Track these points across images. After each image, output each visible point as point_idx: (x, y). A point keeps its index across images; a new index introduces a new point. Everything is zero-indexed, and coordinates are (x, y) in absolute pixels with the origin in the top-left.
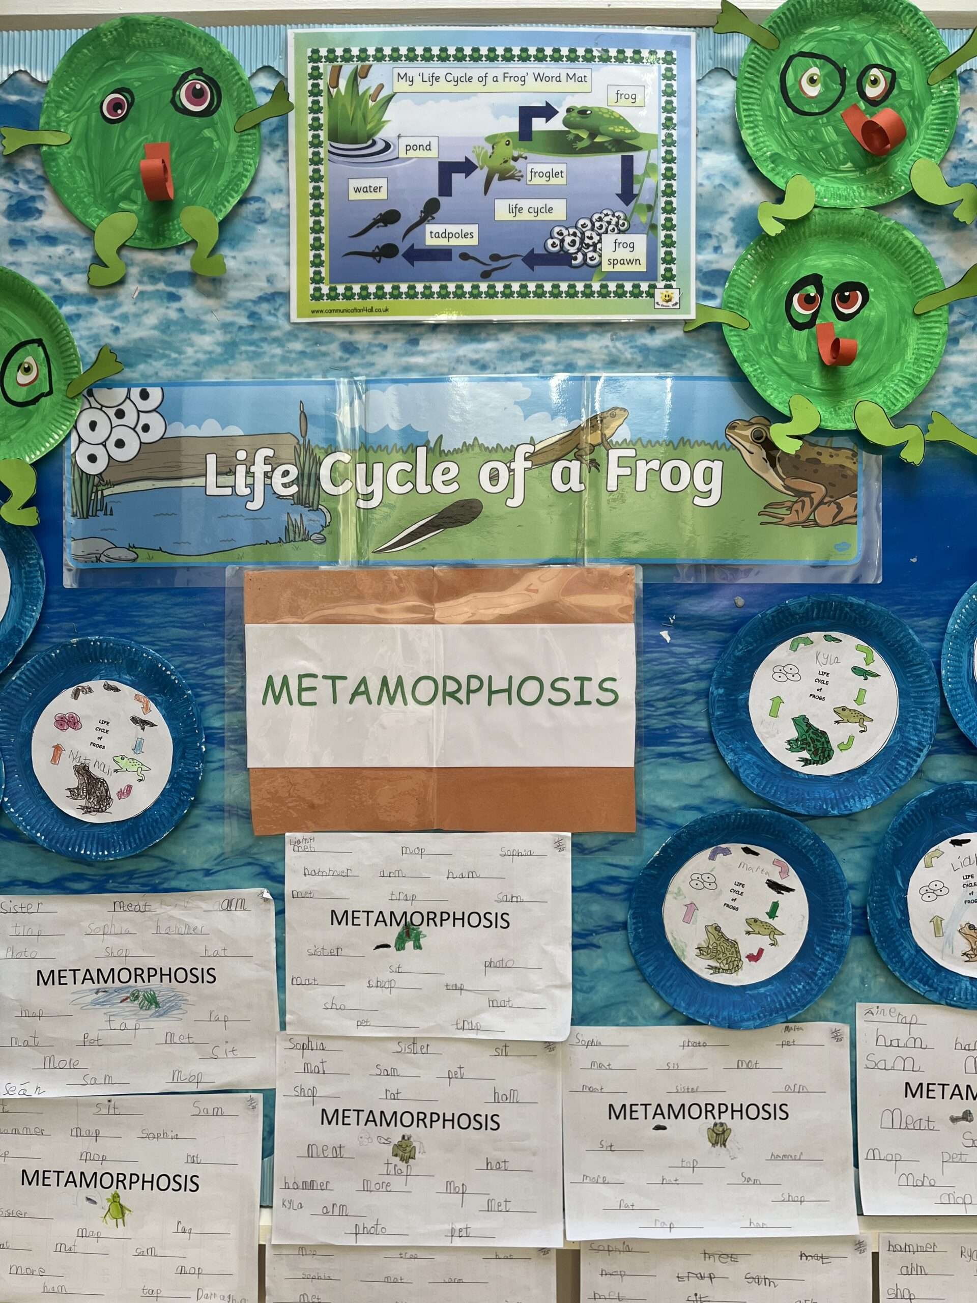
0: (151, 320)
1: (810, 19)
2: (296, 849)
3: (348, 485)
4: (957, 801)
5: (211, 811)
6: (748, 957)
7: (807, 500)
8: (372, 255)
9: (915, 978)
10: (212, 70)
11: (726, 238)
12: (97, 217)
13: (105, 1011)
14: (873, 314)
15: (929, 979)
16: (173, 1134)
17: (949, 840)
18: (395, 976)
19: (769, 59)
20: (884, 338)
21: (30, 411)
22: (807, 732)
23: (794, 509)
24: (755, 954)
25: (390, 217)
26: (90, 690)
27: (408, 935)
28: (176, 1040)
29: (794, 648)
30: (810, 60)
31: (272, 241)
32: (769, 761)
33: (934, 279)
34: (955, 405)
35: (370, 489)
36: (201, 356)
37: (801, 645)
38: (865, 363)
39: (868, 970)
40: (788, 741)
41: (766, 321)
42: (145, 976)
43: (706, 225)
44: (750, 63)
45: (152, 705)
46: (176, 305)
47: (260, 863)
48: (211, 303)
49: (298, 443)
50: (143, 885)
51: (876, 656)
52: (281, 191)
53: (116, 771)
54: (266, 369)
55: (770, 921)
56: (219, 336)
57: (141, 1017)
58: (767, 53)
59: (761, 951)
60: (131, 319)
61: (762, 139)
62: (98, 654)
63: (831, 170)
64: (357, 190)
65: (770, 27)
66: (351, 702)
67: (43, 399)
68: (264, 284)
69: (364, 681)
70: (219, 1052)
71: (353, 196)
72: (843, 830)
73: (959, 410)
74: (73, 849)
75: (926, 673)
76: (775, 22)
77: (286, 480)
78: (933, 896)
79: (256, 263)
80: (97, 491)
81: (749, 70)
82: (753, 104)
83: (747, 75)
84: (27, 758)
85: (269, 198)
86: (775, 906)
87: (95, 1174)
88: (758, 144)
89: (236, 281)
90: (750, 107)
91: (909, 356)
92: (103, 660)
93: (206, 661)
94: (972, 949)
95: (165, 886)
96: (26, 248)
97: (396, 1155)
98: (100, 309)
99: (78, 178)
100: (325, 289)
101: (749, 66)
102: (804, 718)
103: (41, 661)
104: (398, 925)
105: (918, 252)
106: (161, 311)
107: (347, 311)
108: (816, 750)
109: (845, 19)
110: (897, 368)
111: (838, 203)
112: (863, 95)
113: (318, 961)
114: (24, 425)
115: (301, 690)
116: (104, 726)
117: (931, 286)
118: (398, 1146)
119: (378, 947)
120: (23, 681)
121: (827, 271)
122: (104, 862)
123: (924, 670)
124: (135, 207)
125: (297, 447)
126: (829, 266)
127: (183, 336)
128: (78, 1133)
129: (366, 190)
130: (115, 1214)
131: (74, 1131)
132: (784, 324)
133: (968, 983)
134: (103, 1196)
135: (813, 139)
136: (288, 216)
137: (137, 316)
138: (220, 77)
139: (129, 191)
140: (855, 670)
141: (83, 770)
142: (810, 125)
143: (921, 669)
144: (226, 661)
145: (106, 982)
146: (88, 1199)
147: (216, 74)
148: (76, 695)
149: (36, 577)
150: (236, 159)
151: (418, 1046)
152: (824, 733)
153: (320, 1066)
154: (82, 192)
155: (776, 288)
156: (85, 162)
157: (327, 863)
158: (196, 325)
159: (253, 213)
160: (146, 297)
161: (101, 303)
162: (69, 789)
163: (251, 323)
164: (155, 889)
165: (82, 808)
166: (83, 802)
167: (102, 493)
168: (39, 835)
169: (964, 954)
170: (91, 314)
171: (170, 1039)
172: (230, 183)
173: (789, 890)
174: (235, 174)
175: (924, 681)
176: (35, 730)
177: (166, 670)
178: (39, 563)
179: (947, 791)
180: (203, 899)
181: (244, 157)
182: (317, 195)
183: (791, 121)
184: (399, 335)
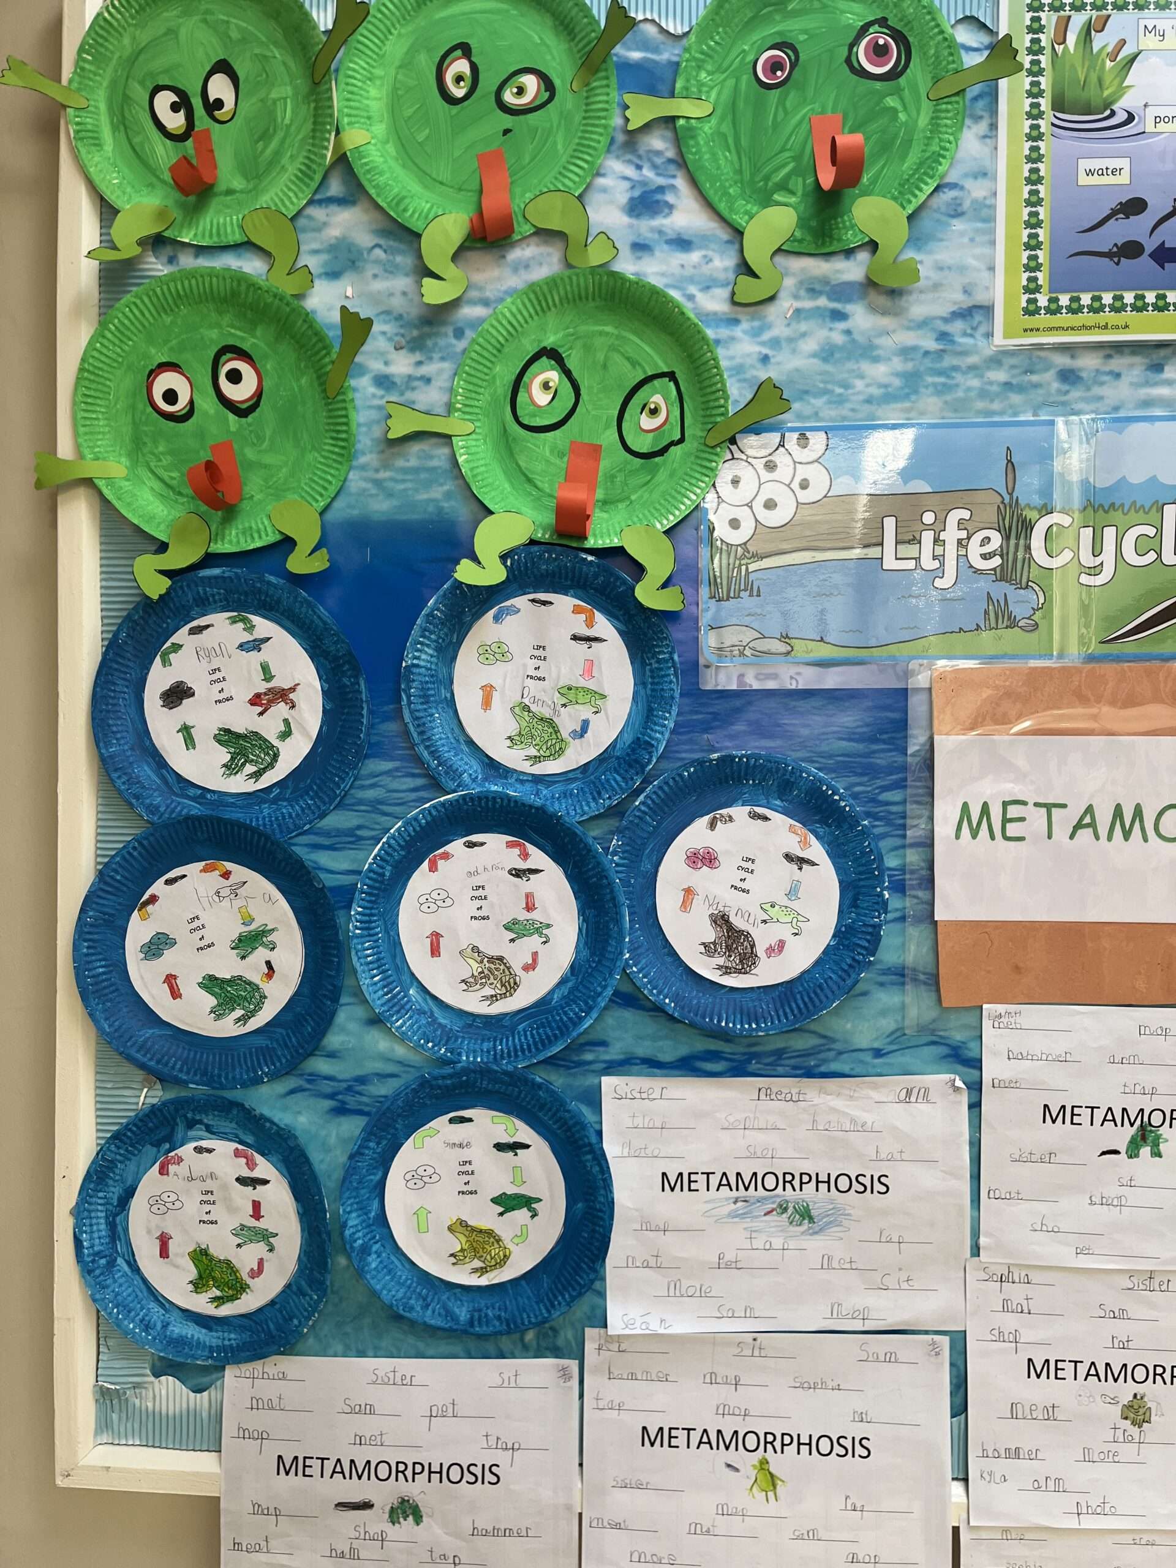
0: (810, 345)
2: (996, 1025)
3: (1067, 555)
5: (884, 974)
8: (1109, 255)
10: (901, 20)
12: (746, 213)
13: (745, 1225)
16: (835, 1384)
18: (1125, 1190)
21: (657, 464)
25: (1134, 207)
26: (731, 819)
27: (1144, 1138)
28: (835, 1264)
31: (972, 240)
35: (1098, 560)
36: (875, 391)
42: (796, 1183)
45: (812, 839)
46: (842, 325)
47: (947, 1042)
48: (885, 322)
49: (1003, 502)
50: (795, 1068)
52: (985, 174)
53: (765, 922)
54: (959, 406)
56: (897, 364)
57: (791, 1234)
60: (784, 344)
62: (742, 774)
64: (1090, 173)
66: (1072, 837)
67: (672, 448)
68: (959, 297)
69: (1089, 810)
70: (890, 1282)
71: (1084, 180)
74: (711, 1020)
77: (988, 549)
79: (949, 268)
80: (740, 565)
84: (649, 903)
85: (968, 184)
87: (736, 1432)
89: (921, 292)
92: (748, 781)
93: (879, 783)
95: (823, 1069)
96: (653, 255)
97: (1126, 1418)
98: (745, 332)
99: (722, 162)
100: (1043, 300)
103: (671, 782)
104: (1132, 1125)
106: (822, 334)
107: (1072, 329)
113: (1025, 1170)
114: (649, 481)
115: (1005, 820)
116: (749, 865)
118: (1129, 1407)
119: (1104, 1153)
120: (648, 806)
122: (750, 1036)
124: (793, 200)
125: (1002, 507)
127: (851, 365)
128: (712, 1379)
129: (1101, 172)
130: (764, 1485)
131: (708, 1376)
134: (747, 1462)
136: (993, 207)
137: (790, 340)
138: (911, 29)
139: (788, 177)
141: (721, 920)
144: (909, 783)
145: (747, 1189)
146: (729, 1466)
147: (906, 25)
148: (712, 825)
149: (669, 675)
150: (928, 134)
151: (1156, 1282)
153: (1025, 1303)
154: (727, 180)
156: (731, 141)
157: (1037, 1044)
158: (867, 351)
159: (948, 204)
160: (803, 316)
161: (745, 325)
162: (703, 944)
163: (941, 347)
164: (810, 1074)
165: (720, 967)
166: (721, 961)
167: (747, 569)
168: (667, 1001)
170: (733, 339)
171: (827, 1262)
172: (921, 164)
174: (928, 154)
176: (661, 869)
177: (834, 794)
178: (672, 659)
180: (875, 1087)
181: (940, 132)
182: (1034, 179)
184: (1137, 359)
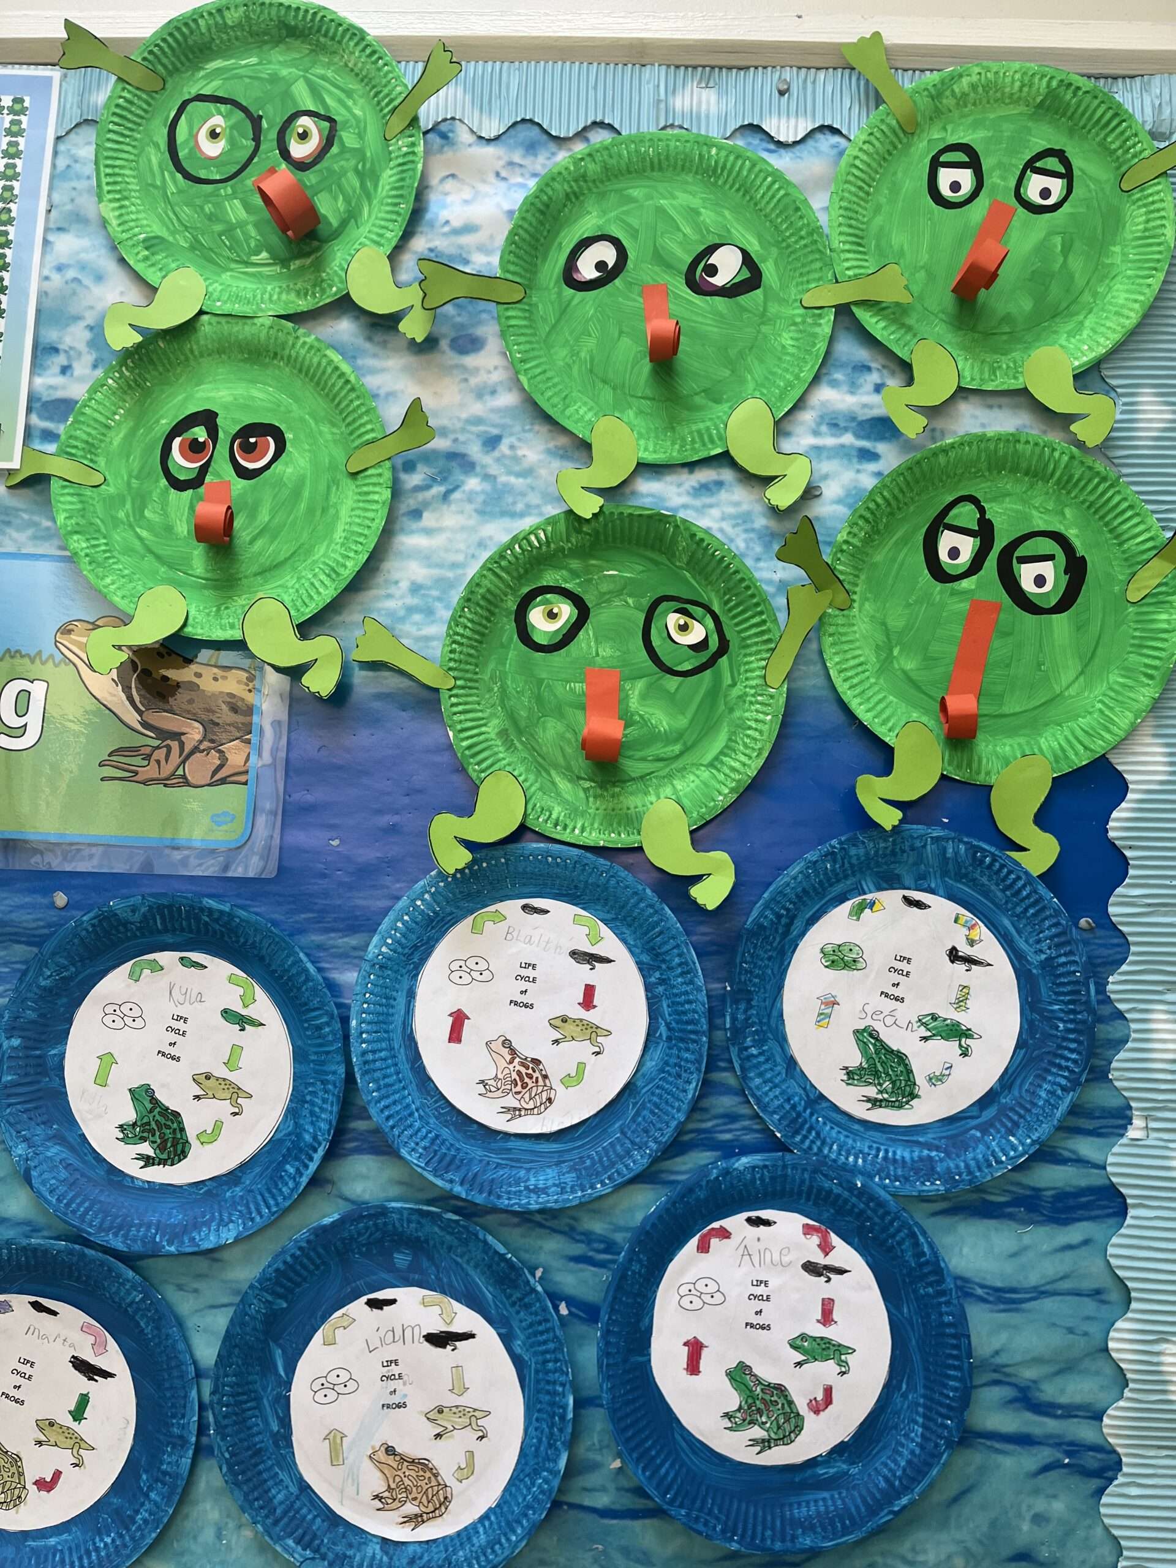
1: (210, 48)
4: (378, 1235)
6: (36, 1483)
7: (175, 745)
9: (290, 1535)
11: (80, 354)
14: (289, 470)
15: (315, 1536)
17: (364, 1299)
19: (149, 104)
20: (303, 506)
22: (151, 1111)
23: (155, 756)
24: (48, 1479)
29: (135, 977)
30: (211, 106)
32: (90, 1158)
33: (370, 422)
34: (411, 610)
37: (146, 972)
38: (272, 542)
39: (228, 1516)
40: (121, 1126)
41: (130, 476)
43: (51, 335)
44: (118, 111)
51: (260, 994)
55: (74, 1425)
58: (144, 96)
59: (57, 1475)
61: (133, 217)
63: (237, 262)
65: (144, 59)
72: (200, 1276)
73: (417, 617)
75: (328, 1024)
76: (151, 52)
78: (332, 1395)
81: (116, 119)
82: (121, 167)
83: (111, 126)
86: (84, 1401)
88: (125, 222)
90: (117, 170)
91: (339, 535)
94: (389, 1489)
101: (114, 114)
102: (148, 1090)
105: (347, 382)
108: (164, 1141)
109: (266, 48)
110: (320, 551)
111: (237, 308)
112: (285, 154)
117: (366, 432)
121: (226, 407)
123: (324, 1019)
126: (230, 399)
132: (157, 481)
133: (378, 1547)
135: (211, 218)
140: (226, 1013)
142: (207, 197)
143: (320, 1016)
152: (177, 1115)
155: (151, 429)
169: (376, 1497)
173: (106, 1375)
175: (324, 1037)
179: (362, 1217)
183: (180, 191)
